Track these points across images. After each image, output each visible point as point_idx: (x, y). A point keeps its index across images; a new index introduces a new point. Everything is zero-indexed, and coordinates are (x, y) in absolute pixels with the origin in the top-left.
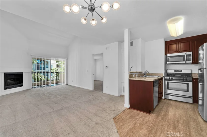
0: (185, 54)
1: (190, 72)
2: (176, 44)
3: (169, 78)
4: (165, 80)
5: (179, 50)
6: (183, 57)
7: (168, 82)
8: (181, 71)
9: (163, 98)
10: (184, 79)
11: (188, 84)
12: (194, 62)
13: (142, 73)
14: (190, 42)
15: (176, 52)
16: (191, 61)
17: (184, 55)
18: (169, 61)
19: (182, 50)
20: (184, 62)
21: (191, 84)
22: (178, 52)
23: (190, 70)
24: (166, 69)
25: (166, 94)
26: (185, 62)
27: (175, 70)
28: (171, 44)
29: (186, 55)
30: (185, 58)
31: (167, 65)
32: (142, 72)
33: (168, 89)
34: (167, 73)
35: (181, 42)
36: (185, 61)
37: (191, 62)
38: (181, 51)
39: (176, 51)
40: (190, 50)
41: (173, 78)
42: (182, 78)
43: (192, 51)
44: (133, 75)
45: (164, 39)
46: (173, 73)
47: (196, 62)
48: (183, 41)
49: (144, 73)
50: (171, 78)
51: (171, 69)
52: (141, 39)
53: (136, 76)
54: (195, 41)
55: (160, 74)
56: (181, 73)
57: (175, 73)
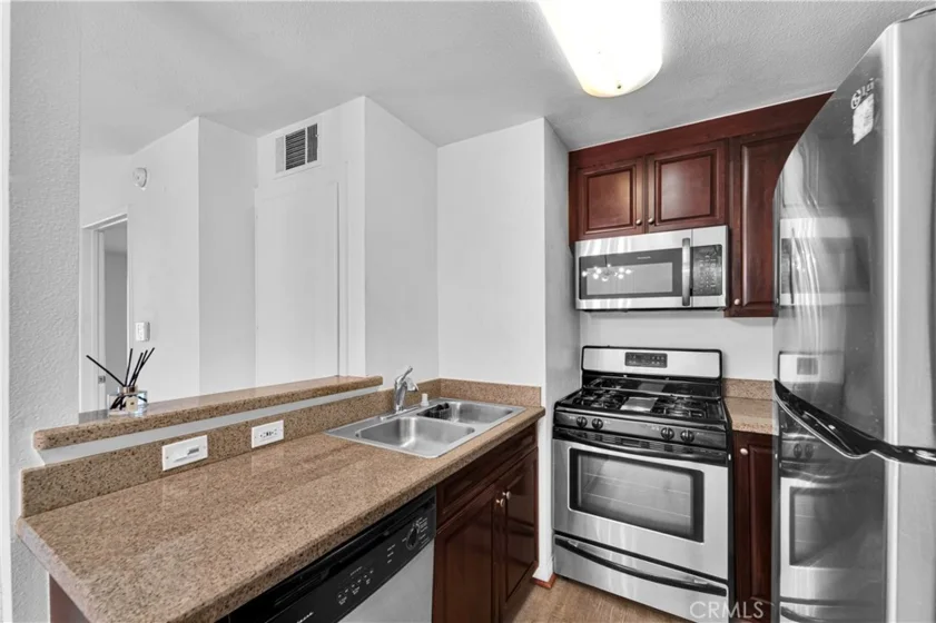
0: (686, 241)
1: (716, 374)
2: (630, 170)
3: (582, 425)
4: (562, 432)
5: (651, 210)
6: (669, 265)
7: (574, 455)
8: (662, 361)
9: (543, 573)
10: (677, 438)
11: (697, 478)
12: (741, 302)
13: (381, 389)
14: (713, 157)
16: (720, 293)
17: (679, 251)
18: (589, 293)
19: (663, 218)
20: (675, 302)
21: (717, 479)
22: (644, 228)
23: (717, 355)
24: (582, 346)
25: (561, 540)
26: (686, 302)
28: (601, 170)
29: (692, 249)
30: (686, 271)
32: (378, 382)
33: (576, 505)
34: (589, 376)
35: (660, 157)
36: (679, 294)
37: (721, 301)
38: (662, 221)
39: (631, 224)
40: (712, 213)
41: (608, 424)
42: (657, 428)
43: (726, 223)
44: (164, 448)
45: (546, 119)
46: (621, 375)
47: (749, 304)
48: (669, 152)
49: (393, 387)
50: (590, 426)
51: (608, 347)
52: (363, 98)
53: (253, 446)
54: (746, 151)
55: (523, 387)
56: (663, 377)
57: (629, 375)
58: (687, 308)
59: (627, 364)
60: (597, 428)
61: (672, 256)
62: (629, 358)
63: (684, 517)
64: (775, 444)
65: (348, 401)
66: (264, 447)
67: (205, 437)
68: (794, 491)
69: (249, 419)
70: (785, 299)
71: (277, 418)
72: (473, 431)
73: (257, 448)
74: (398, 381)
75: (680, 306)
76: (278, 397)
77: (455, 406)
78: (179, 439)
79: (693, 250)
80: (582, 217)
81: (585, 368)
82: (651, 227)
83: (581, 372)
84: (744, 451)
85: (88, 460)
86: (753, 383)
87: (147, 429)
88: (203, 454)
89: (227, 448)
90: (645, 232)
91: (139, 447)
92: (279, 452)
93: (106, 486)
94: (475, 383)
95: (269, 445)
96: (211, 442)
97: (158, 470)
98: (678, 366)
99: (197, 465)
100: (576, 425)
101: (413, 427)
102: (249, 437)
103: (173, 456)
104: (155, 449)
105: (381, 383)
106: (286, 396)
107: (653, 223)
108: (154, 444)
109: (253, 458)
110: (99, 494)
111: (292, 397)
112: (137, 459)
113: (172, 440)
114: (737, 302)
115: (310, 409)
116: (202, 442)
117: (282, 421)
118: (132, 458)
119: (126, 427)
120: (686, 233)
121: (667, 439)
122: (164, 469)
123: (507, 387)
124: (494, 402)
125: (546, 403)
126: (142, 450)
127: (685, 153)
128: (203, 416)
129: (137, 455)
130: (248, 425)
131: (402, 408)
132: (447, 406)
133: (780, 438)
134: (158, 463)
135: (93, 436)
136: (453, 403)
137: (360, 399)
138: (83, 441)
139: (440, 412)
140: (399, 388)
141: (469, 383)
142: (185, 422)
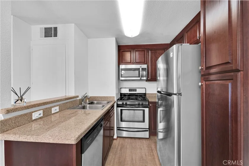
0: (141, 67)
1: (145, 92)
2: (130, 51)
3: (123, 104)
4: (118, 106)
5: (134, 60)
6: (138, 71)
7: (121, 110)
8: (136, 90)
9: (115, 137)
10: (141, 104)
11: (144, 111)
14: (145, 51)
15: (130, 63)
17: (140, 69)
18: (123, 76)
19: (137, 62)
21: (147, 110)
22: (133, 63)
23: (145, 89)
24: (120, 88)
25: (119, 129)
26: (141, 79)
27: (129, 89)
28: (125, 50)
30: (141, 72)
31: (121, 81)
33: (121, 121)
34: (121, 94)
35: (136, 50)
36: (140, 77)
40: (145, 62)
41: (128, 103)
42: (137, 103)
43: (147, 64)
44: (33, 113)
45: (116, 38)
46: (128, 94)
47: (151, 79)
48: (137, 49)
49: (81, 98)
50: (125, 104)
51: (125, 88)
52: (74, 24)
53: (52, 113)
54: (150, 51)
55: (111, 97)
56: (136, 94)
57: (129, 94)
58: (141, 80)
59: (129, 91)
60: (126, 104)
61: (138, 69)
62: (130, 90)
63: (142, 119)
64: (157, 103)
65: (72, 102)
66: (54, 113)
67: (42, 110)
68: (160, 111)
69: (51, 106)
70: (158, 78)
71: (57, 106)
72: (104, 106)
73: (53, 114)
74: (83, 96)
75: (140, 79)
76: (58, 100)
77: (95, 102)
78: (36, 111)
79: (142, 69)
80: (121, 60)
81: (121, 93)
82: (134, 63)
83: (120, 94)
84: (151, 105)
85: (15, 117)
86: (150, 94)
87: (30, 108)
88: (42, 115)
89: (47, 113)
90: (133, 64)
91: (27, 113)
92: (58, 115)
93: (20, 124)
94: (99, 97)
95: (56, 113)
96: (43, 112)
97: (31, 120)
98: (139, 91)
99: (40, 118)
100: (122, 104)
101: (88, 107)
102: (51, 111)
103: (35, 116)
104: (31, 114)
105: (78, 97)
106: (56, 101)
107: (135, 63)
108: (31, 112)
109: (52, 116)
110: (18, 127)
111: (61, 100)
112: (27, 117)
113: (35, 112)
114: (149, 79)
115: (64, 103)
116: (41, 112)
117: (58, 107)
118: (26, 116)
119: (25, 108)
120: (141, 65)
121: (139, 104)
122: (33, 119)
123: (107, 97)
124: (104, 101)
125: (116, 100)
126: (28, 114)
127: (140, 50)
128: (42, 105)
129: (27, 116)
130: (51, 107)
131: (84, 103)
132: (93, 102)
133: (158, 102)
134: (31, 118)
135: (18, 110)
136: (94, 101)
137: (74, 101)
138: (15, 112)
139: (92, 103)
140: (83, 98)
141: (97, 97)
142: (38, 106)
